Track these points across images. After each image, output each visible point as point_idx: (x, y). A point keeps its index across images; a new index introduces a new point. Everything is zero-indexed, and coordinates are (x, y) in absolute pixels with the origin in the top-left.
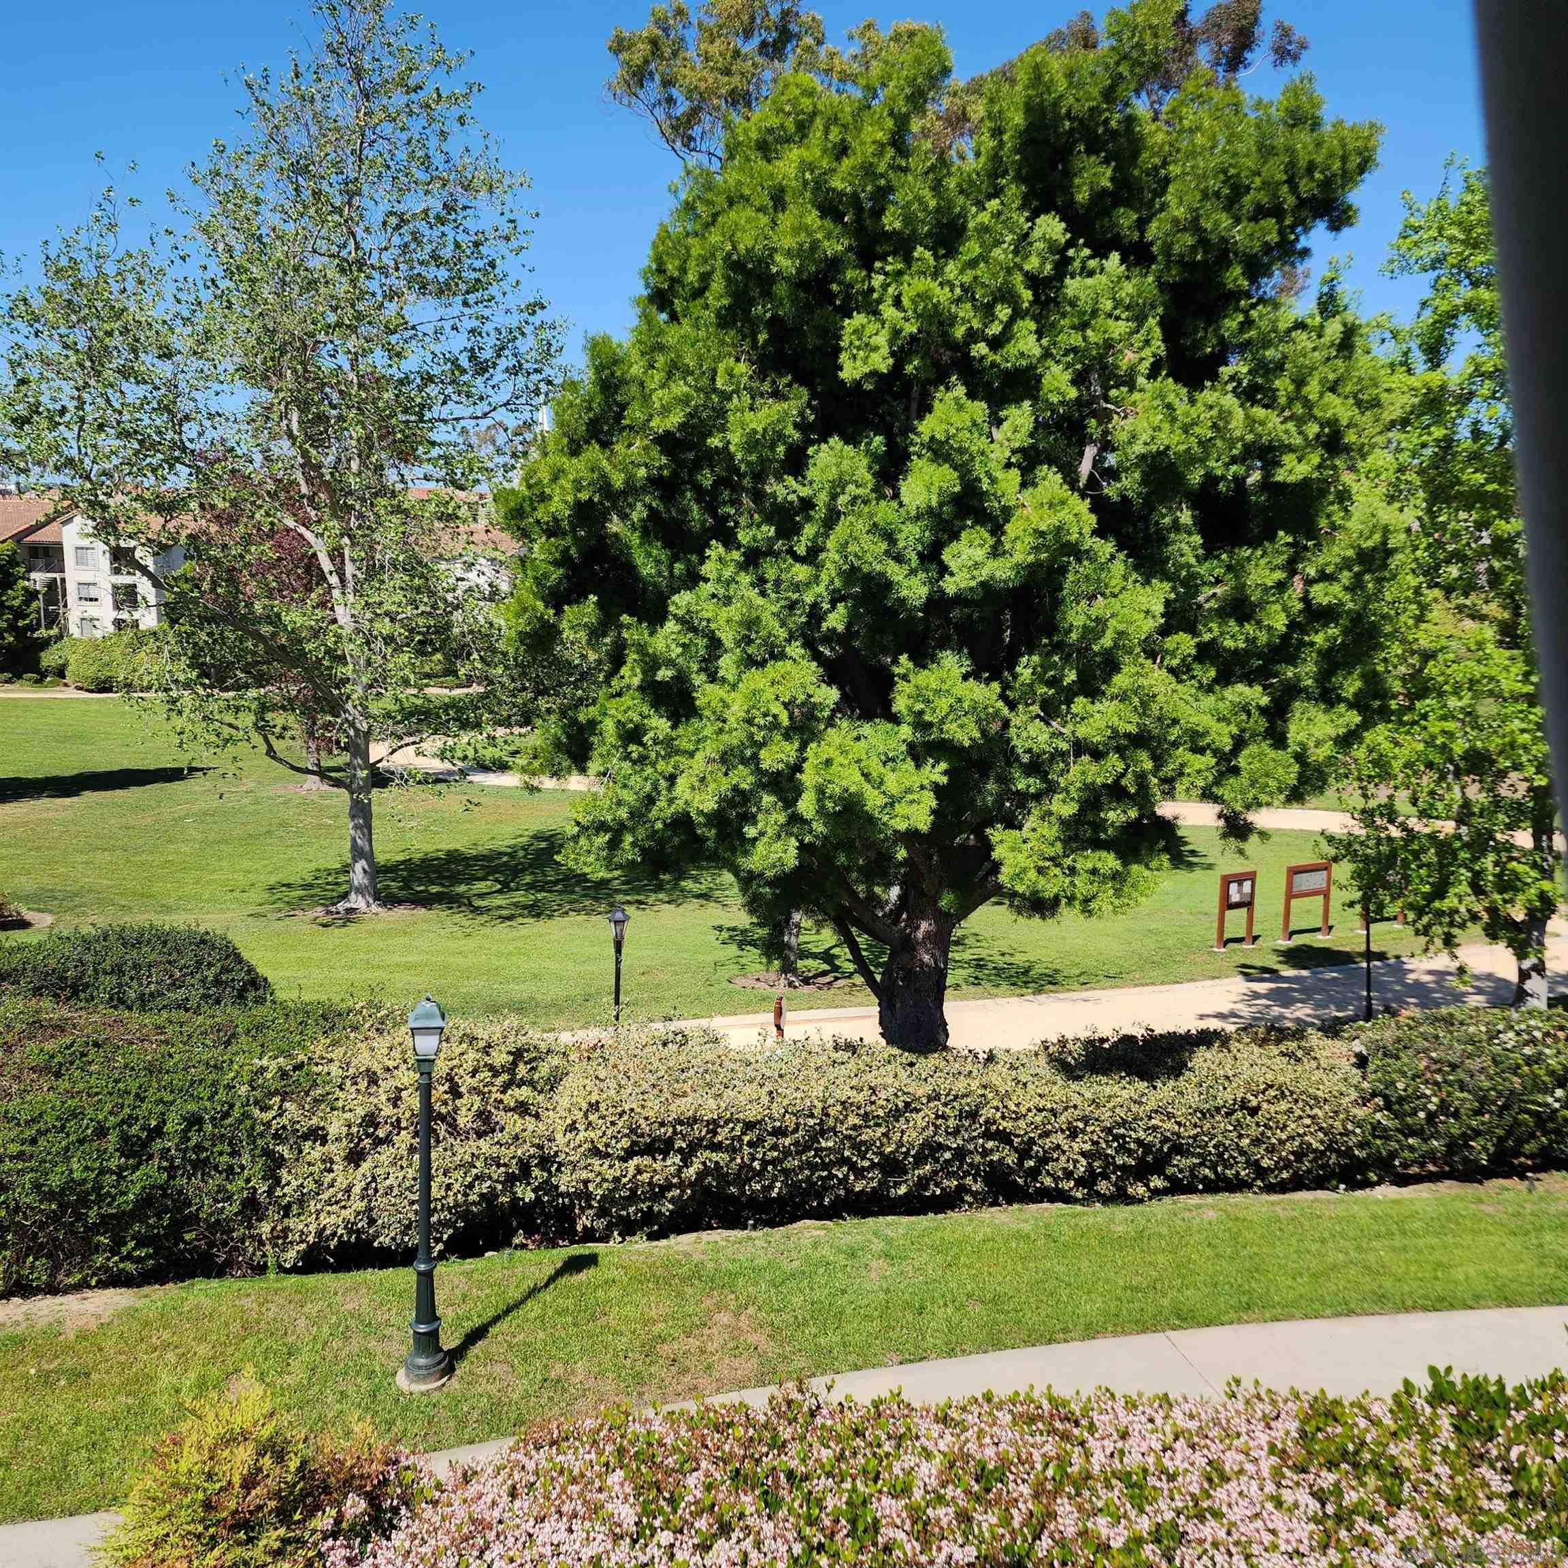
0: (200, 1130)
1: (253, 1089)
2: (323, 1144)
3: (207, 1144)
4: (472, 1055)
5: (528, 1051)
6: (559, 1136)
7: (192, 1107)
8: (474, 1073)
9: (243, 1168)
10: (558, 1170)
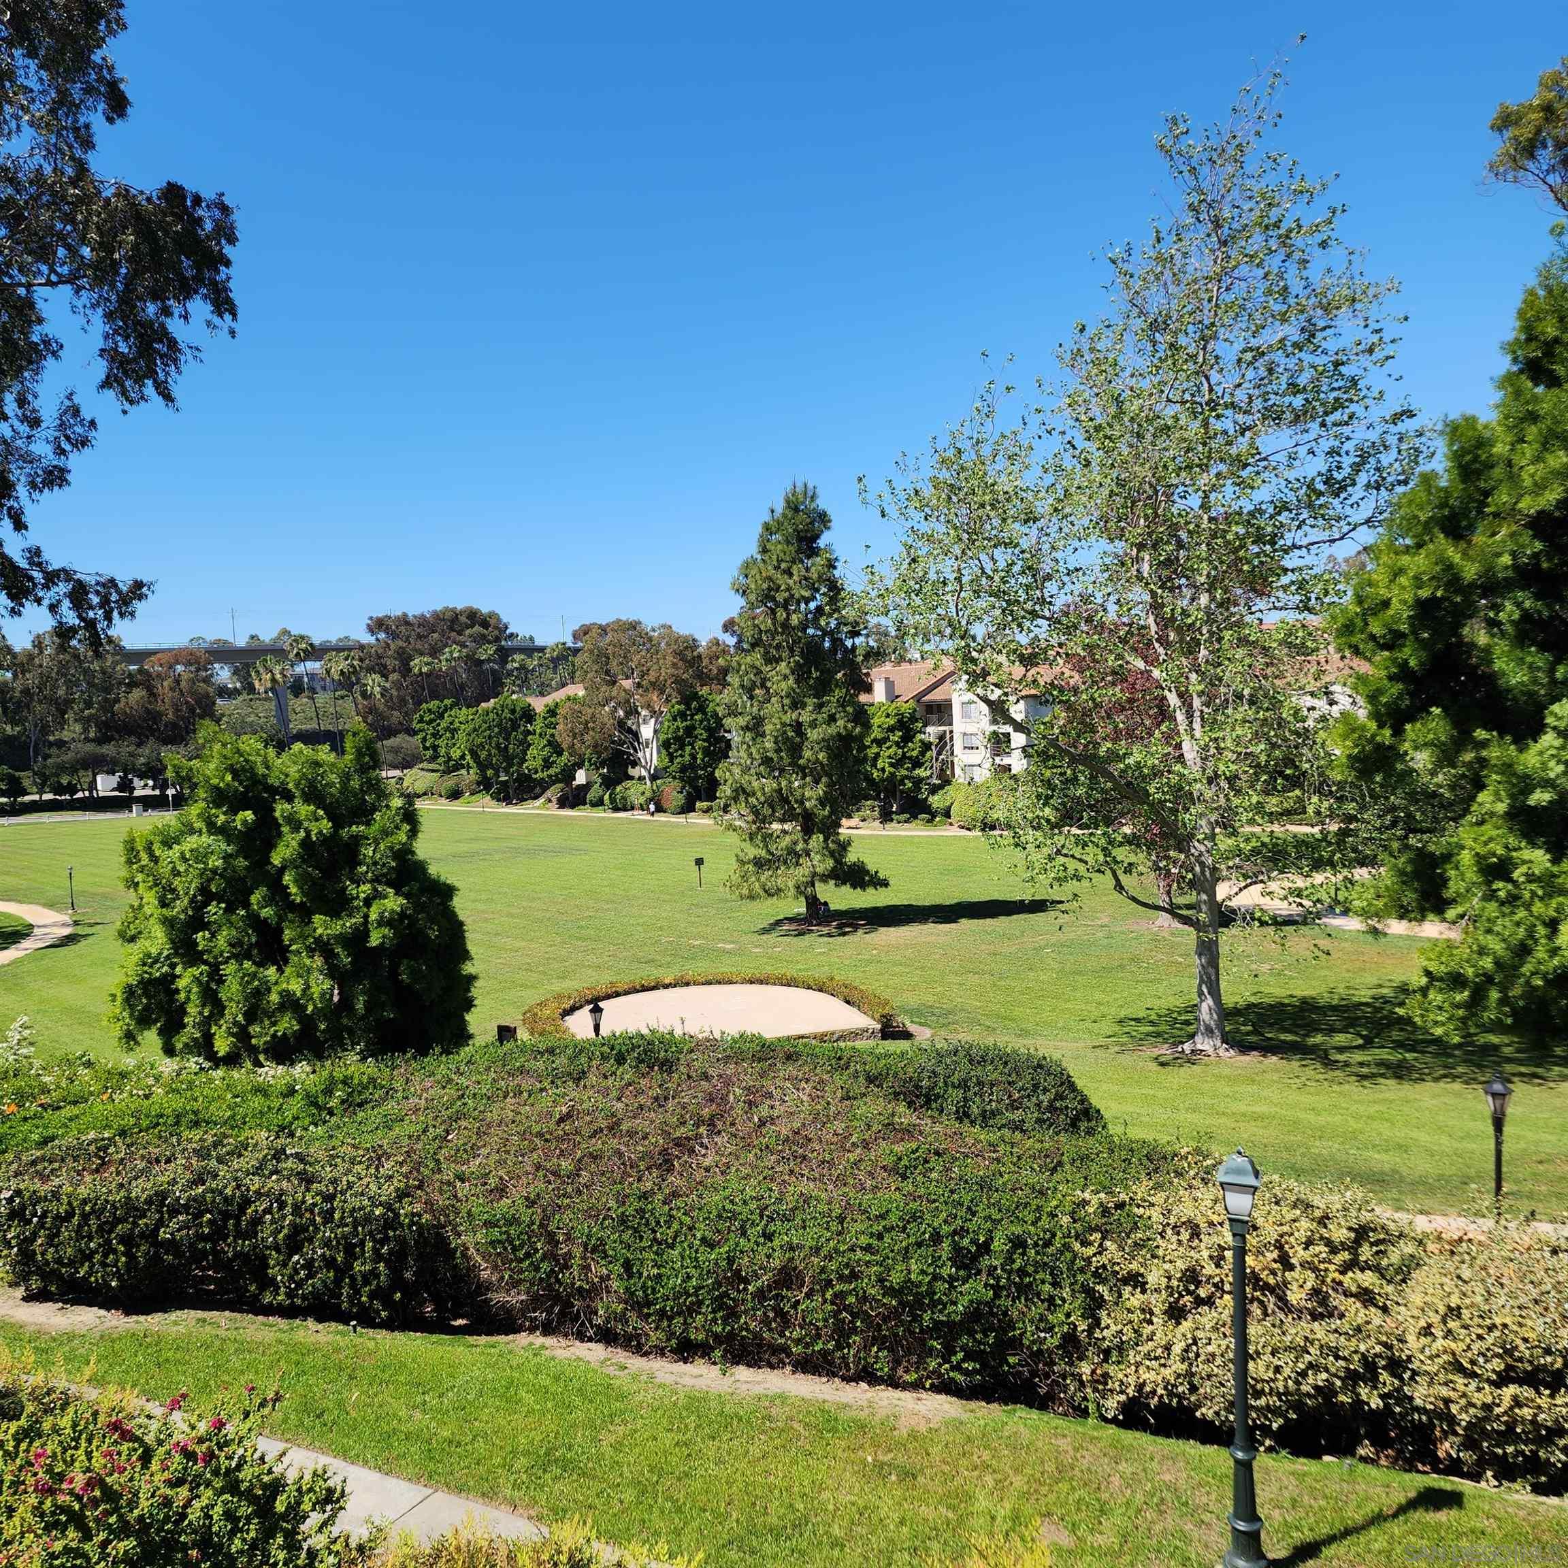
0: (1024, 1254)
1: (1075, 1221)
2: (1143, 1292)
3: (1030, 1269)
4: (1305, 1224)
5: (1374, 1230)
6: (1411, 1338)
7: (1018, 1230)
8: (1308, 1244)
9: (1064, 1300)
10: (1412, 1378)
